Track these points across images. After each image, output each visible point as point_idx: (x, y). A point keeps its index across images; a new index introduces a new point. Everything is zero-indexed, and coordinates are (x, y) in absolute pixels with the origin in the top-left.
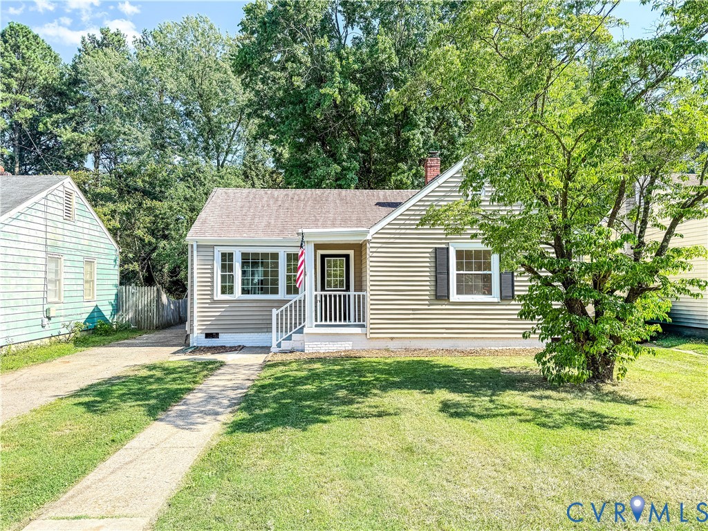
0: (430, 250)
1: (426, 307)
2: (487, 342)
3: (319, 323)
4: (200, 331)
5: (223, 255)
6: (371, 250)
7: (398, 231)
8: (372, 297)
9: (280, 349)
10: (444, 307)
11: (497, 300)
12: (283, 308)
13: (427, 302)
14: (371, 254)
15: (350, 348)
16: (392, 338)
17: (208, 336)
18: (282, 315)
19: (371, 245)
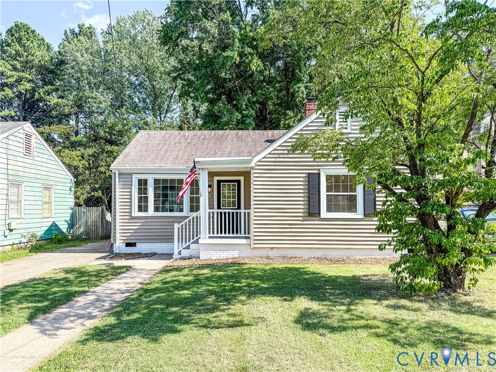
0: (304, 175)
1: (301, 222)
2: (353, 252)
3: (211, 235)
4: (122, 241)
5: (140, 181)
6: (255, 175)
7: (278, 160)
8: (255, 214)
9: (180, 256)
10: (316, 222)
11: (361, 216)
12: (183, 223)
13: (301, 219)
14: (255, 179)
15: (237, 256)
16: (272, 248)
17: (128, 245)
18: (182, 229)
19: (255, 171)
